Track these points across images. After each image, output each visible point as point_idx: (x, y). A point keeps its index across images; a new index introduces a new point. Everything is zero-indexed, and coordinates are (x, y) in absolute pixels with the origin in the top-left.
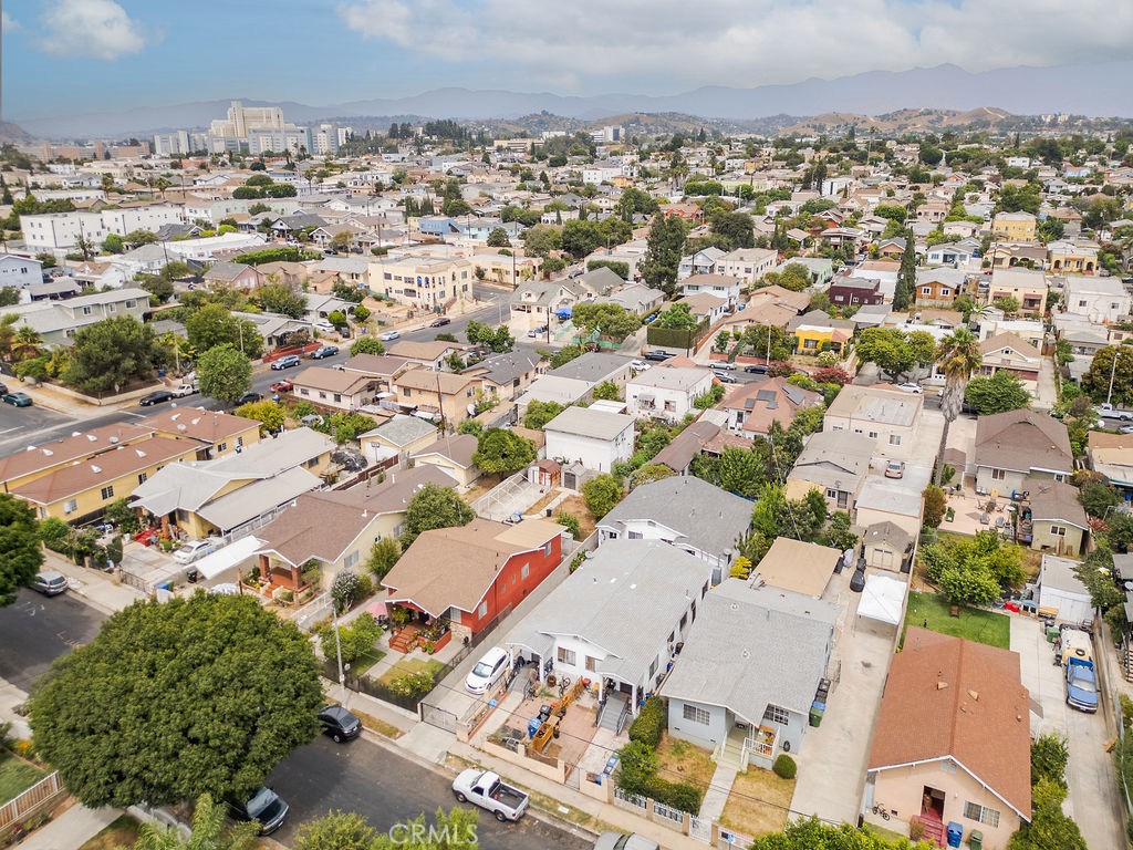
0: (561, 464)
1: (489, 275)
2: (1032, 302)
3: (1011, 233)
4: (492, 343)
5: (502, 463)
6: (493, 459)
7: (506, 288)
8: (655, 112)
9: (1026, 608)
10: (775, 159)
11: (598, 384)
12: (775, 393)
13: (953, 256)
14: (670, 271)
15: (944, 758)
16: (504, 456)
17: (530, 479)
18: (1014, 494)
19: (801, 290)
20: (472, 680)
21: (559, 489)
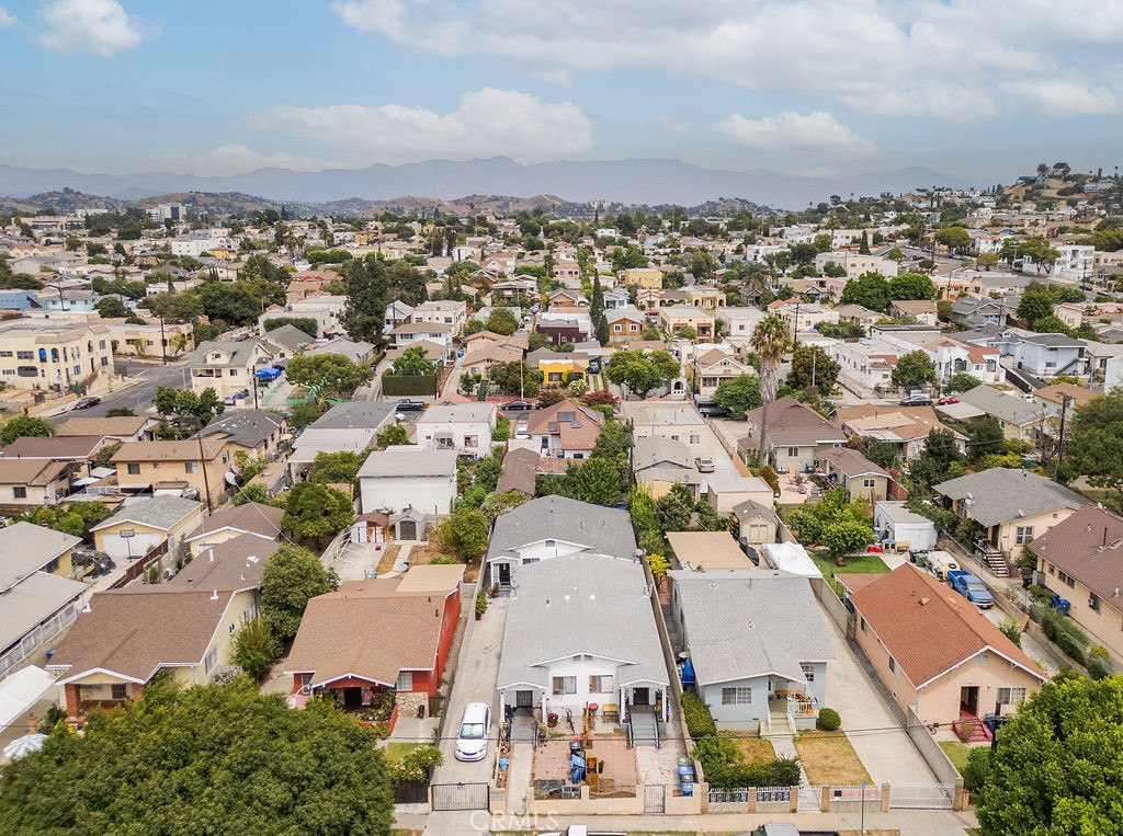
0: (388, 515)
1: (123, 347)
2: (704, 329)
3: (644, 283)
4: (197, 411)
5: (325, 522)
6: (312, 519)
7: (153, 362)
8: (214, 192)
9: (887, 547)
10: (384, 232)
11: (380, 429)
12: (574, 413)
13: (614, 302)
14: (378, 320)
15: (983, 650)
16: (326, 513)
17: (354, 540)
18: (807, 468)
19: (511, 334)
20: (466, 746)
21: (396, 543)
